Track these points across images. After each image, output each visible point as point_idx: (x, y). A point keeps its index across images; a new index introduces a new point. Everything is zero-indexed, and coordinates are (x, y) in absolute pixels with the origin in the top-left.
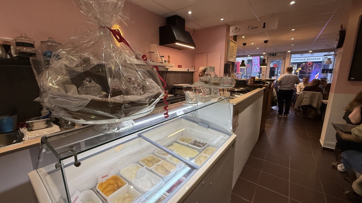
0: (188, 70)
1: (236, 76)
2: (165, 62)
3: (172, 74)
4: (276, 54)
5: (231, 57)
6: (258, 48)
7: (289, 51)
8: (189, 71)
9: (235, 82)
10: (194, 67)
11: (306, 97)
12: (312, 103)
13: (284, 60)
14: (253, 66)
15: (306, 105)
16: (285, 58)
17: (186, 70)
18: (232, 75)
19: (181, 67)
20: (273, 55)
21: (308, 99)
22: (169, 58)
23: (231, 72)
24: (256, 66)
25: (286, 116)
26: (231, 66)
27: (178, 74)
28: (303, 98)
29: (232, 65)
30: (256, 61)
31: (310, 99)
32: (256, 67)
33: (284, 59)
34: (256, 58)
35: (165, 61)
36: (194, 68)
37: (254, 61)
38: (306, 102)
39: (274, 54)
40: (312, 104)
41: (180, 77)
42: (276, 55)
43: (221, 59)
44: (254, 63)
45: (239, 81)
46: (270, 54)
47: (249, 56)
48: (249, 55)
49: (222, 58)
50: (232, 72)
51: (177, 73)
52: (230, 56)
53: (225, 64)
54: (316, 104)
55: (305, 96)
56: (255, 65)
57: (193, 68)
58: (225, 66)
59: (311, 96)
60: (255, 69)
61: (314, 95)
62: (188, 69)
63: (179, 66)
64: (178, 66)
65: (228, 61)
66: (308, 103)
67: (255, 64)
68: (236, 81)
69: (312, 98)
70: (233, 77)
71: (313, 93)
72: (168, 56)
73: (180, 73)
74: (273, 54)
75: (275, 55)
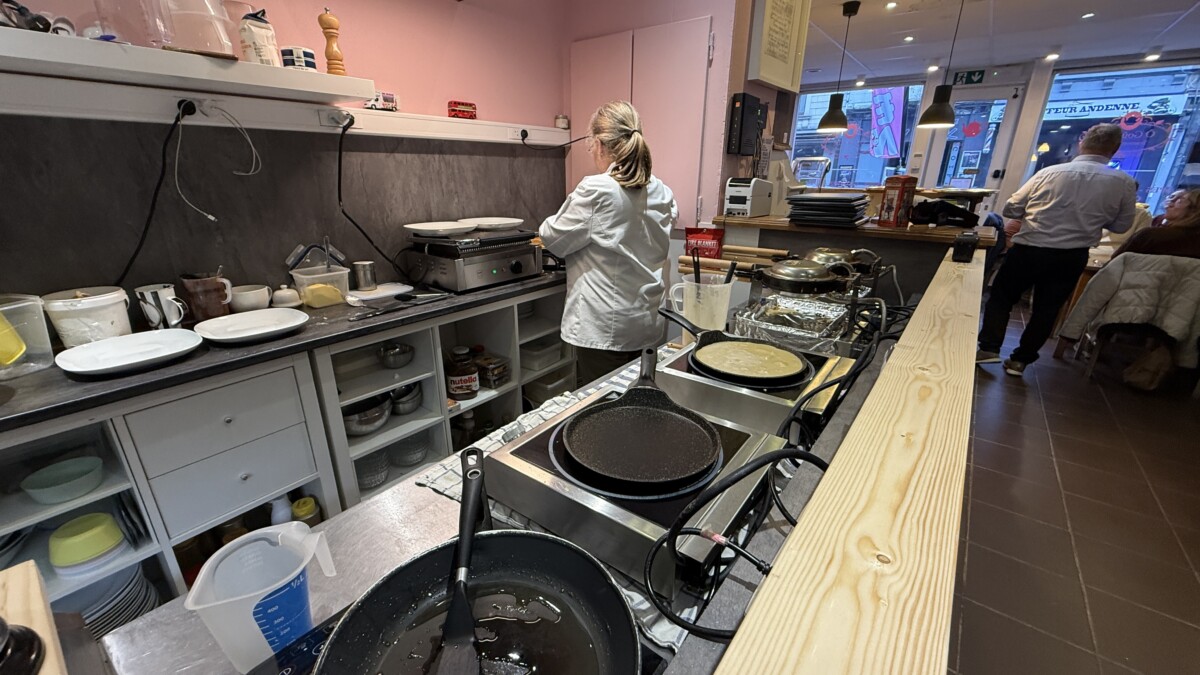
0: (524, 134)
1: (798, 174)
2: (286, 63)
3: (399, 156)
4: (982, 73)
5: (773, 54)
6: (909, 39)
7: (1052, 57)
8: (530, 140)
9: (788, 209)
10: (566, 117)
11: (1134, 282)
12: (1161, 310)
13: (1018, 100)
14: (874, 132)
15: (1127, 321)
16: (1020, 93)
17: (507, 134)
18: (773, 165)
19: (472, 116)
20: (969, 81)
21: (1143, 293)
22: (329, 37)
23: (768, 147)
24: (886, 130)
25: (1018, 370)
26: (771, 114)
27: (449, 158)
28: (1118, 289)
29: (778, 109)
30: (885, 108)
31: (1155, 291)
32: (884, 138)
33: (1015, 96)
34: (888, 97)
35: (287, 53)
36: (569, 127)
37: (880, 111)
38: (1131, 308)
39: (974, 73)
40: (1162, 319)
41: (470, 176)
42: (980, 81)
43: (710, 62)
44: (878, 117)
45: (811, 207)
46: (957, 74)
47: (860, 84)
48: (860, 78)
49: (717, 55)
50: (774, 149)
51: (441, 152)
52: (765, 45)
53: (734, 99)
54: (1185, 323)
55: (1130, 277)
56: (881, 128)
57: (562, 123)
58: (732, 112)
59: (1162, 279)
60: (881, 146)
61: (1180, 273)
62: (526, 128)
63: (460, 110)
64: (450, 103)
65: (751, 78)
66: (1140, 312)
67: (883, 121)
68: (792, 201)
69: (1166, 289)
70: (780, 178)
71: (1174, 267)
72: (321, 20)
73: (470, 153)
74: (971, 74)
75: (975, 78)
